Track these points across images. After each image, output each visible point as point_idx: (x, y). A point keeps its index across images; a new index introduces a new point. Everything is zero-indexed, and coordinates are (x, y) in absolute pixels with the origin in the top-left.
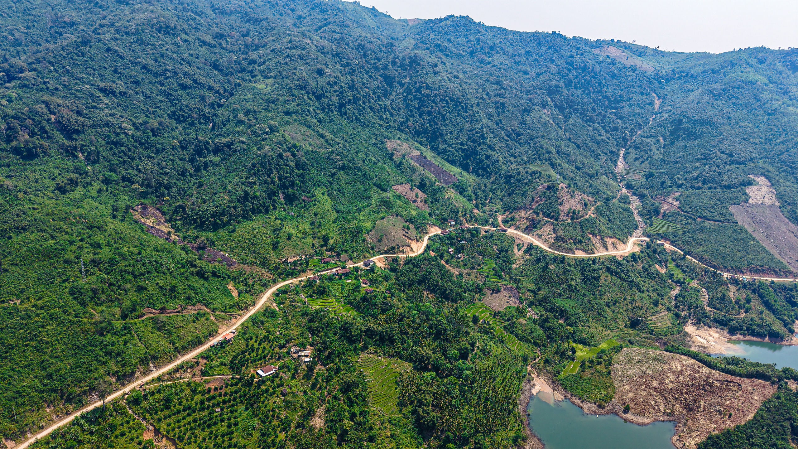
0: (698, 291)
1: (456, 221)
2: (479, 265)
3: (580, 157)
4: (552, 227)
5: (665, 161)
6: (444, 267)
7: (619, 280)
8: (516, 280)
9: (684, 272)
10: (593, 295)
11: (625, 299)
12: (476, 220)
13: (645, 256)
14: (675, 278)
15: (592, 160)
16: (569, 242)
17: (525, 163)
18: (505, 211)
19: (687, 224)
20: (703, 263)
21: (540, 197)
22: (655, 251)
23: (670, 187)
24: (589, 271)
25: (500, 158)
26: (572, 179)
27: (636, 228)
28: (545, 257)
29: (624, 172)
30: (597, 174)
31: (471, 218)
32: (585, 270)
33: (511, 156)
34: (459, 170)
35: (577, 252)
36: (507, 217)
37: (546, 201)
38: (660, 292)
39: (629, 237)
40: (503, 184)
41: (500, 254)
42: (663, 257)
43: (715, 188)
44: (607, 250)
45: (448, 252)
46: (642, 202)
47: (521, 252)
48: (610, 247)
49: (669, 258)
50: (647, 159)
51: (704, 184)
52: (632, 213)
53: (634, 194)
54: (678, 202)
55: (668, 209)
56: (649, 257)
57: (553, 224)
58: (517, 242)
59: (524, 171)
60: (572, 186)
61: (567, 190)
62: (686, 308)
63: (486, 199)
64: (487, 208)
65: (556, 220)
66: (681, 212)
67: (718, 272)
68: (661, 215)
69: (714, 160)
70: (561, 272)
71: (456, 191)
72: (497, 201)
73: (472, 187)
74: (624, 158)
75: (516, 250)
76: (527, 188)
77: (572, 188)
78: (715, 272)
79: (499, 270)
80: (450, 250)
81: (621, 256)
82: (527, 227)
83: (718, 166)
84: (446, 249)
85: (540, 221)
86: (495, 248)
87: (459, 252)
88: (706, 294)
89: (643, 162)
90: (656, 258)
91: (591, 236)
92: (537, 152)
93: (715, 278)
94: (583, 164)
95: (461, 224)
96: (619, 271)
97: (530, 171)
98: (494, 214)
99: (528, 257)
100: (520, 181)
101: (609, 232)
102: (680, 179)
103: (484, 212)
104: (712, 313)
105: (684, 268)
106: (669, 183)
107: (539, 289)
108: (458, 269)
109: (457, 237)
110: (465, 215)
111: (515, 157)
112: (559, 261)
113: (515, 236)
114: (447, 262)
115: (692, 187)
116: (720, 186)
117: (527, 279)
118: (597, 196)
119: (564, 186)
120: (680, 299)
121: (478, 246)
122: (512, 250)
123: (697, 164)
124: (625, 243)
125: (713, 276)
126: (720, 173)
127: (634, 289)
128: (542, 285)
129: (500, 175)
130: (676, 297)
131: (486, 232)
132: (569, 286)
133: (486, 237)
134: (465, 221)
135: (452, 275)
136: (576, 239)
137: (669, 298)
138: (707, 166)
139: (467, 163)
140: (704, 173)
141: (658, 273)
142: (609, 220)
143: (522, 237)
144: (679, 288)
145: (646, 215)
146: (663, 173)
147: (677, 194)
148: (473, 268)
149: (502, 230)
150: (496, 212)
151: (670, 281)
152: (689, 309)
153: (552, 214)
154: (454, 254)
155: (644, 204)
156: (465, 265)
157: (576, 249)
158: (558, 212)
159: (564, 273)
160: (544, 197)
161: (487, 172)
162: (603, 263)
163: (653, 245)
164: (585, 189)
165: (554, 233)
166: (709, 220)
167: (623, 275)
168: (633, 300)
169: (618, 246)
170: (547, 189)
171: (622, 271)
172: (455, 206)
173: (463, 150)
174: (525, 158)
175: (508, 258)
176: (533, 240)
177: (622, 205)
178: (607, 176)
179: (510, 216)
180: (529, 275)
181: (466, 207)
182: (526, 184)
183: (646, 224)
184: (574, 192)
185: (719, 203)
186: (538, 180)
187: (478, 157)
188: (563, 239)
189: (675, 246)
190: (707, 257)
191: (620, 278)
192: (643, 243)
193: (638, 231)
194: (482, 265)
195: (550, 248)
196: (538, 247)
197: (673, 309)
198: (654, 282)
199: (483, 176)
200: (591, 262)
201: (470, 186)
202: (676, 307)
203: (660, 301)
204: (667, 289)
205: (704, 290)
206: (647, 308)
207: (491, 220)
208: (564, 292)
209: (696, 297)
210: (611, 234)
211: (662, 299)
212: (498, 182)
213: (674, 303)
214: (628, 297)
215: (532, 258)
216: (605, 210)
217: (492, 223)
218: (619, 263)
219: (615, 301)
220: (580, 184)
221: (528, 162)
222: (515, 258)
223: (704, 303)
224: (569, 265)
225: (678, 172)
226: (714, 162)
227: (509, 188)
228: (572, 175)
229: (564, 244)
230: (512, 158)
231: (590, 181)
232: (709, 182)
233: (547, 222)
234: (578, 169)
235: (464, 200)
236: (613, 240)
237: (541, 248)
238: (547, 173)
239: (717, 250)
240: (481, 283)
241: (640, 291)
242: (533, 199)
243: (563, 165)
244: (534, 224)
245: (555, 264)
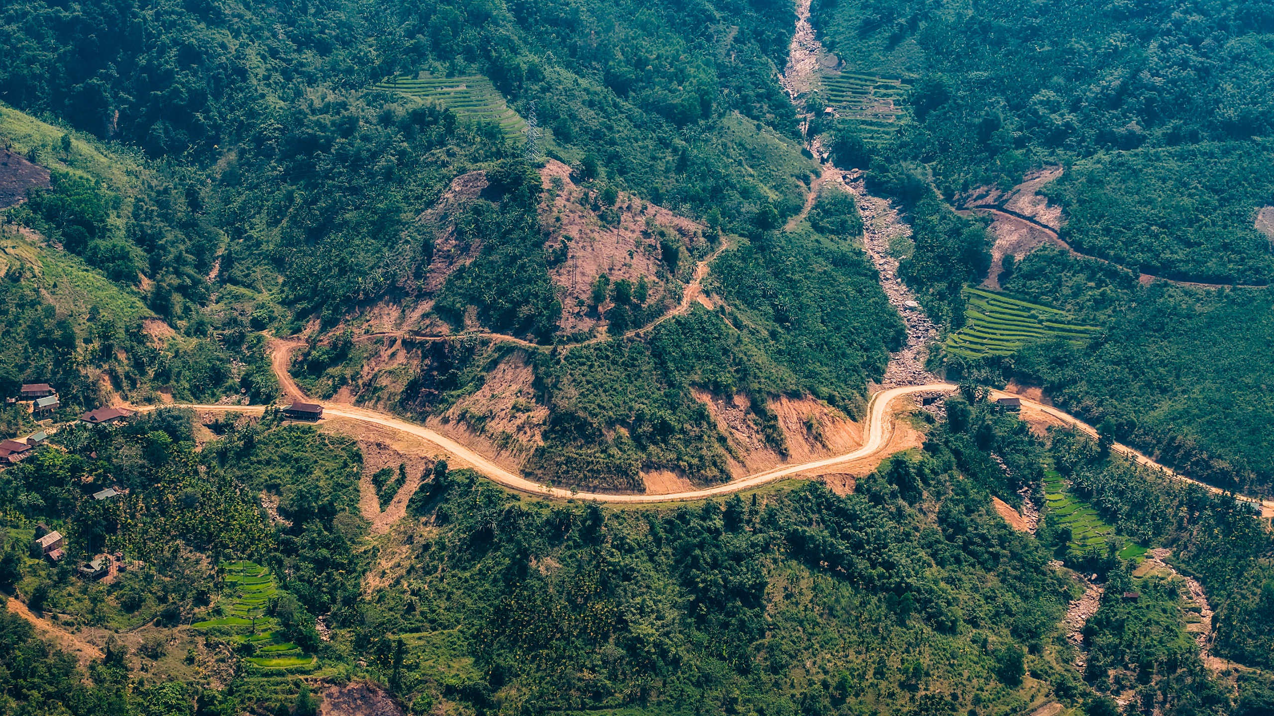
0: (1172, 593)
1: (61, 387)
2: (202, 599)
3: (620, 31)
4: (526, 375)
5: (985, 29)
6: (22, 630)
7: (846, 590)
8: (385, 646)
9: (1108, 515)
10: (744, 671)
11: (880, 673)
12: (164, 377)
13: (947, 468)
14: (1076, 552)
15: (678, 41)
16: (610, 436)
17: (375, 76)
18: (302, 315)
19: (1101, 302)
20: (1178, 468)
21: (459, 234)
22: (985, 439)
23: (1020, 143)
24: (715, 565)
25: (253, 59)
26: (597, 136)
27: (898, 342)
28: (510, 519)
29: (818, 88)
30: (706, 108)
31: (139, 366)
32: (695, 564)
33: (303, 42)
34: (54, 132)
35: (650, 479)
36: (313, 343)
37: (489, 250)
38: (1022, 619)
39: (872, 385)
40: (275, 182)
41: (296, 530)
42: (1021, 459)
43: (1194, 138)
44: (784, 455)
45: (35, 551)
46: (910, 221)
47: (398, 511)
48: (794, 442)
49: (1046, 462)
50: (913, 24)
51: (1148, 124)
52: (875, 275)
53: (875, 188)
54: (1057, 211)
55: (1017, 246)
56: (963, 467)
57: (530, 358)
58: (374, 463)
59: (372, 113)
60: (602, 171)
61: (577, 191)
62: (1132, 676)
63: (203, 266)
64: (215, 311)
65: (545, 338)
66: (1074, 255)
67: (1241, 499)
68: (995, 270)
69: (1176, 15)
70: (590, 585)
71: (48, 236)
72: (258, 272)
73: (127, 209)
74: (816, 23)
75: (369, 504)
76: (396, 194)
77: (601, 181)
78: (1227, 503)
79: (299, 614)
80: (46, 541)
81: (845, 477)
82: (413, 388)
83: (1195, 43)
84: (25, 535)
85: (469, 352)
86: (270, 504)
87: (96, 547)
88: (1201, 601)
89: (895, 41)
90: (995, 471)
91: (706, 398)
92: (424, 18)
93: (1228, 529)
94: (640, 64)
95: (90, 403)
96: (842, 546)
97: (400, 111)
98: (251, 336)
99: (430, 532)
100: (356, 163)
101: (784, 372)
102: (1054, 107)
103: (199, 330)
104: (1230, 682)
105: (1110, 499)
106: (1011, 127)
107: (498, 678)
108: (98, 633)
109: (76, 469)
110: (106, 353)
111: (323, 49)
112: (574, 533)
113: (360, 436)
114: (37, 604)
115: (1106, 140)
116: (1211, 126)
117: (437, 636)
118: (715, 210)
119: (563, 171)
120: (1105, 639)
121: (188, 503)
122: (353, 503)
123: (1116, 39)
124: (855, 414)
125: (1221, 519)
126: (1204, 72)
127: (916, 622)
128: (509, 660)
129: (259, 140)
130: (1088, 632)
131: (217, 428)
132: (633, 646)
133: (222, 455)
134: (107, 385)
135: (67, 664)
136: (640, 418)
137: (1061, 640)
138: (1153, 45)
139: (92, 93)
140: (1145, 75)
141: (1006, 535)
142: (780, 317)
143: (394, 435)
144: (1096, 591)
145: (932, 279)
146: (983, 84)
147: (1049, 176)
148: (170, 618)
149: (299, 413)
150: (258, 325)
151: (1057, 565)
152: (1144, 678)
153: (524, 311)
154: (71, 558)
155: (920, 229)
156: (131, 606)
157: (648, 467)
158: (548, 301)
159: (606, 589)
160: (480, 232)
161: (196, 131)
162: (771, 520)
163: (973, 411)
164: (660, 183)
165: (540, 400)
166: (1183, 277)
167: (862, 564)
168: (918, 672)
169: (828, 431)
170: (486, 194)
171: (857, 546)
172: (50, 312)
173: (64, 29)
174: (370, 50)
175: (337, 545)
176: (450, 445)
177: (828, 243)
178: (748, 113)
179: (326, 341)
180: (445, 616)
181: (105, 315)
182: (388, 175)
183: (937, 319)
184: (610, 198)
185: (1214, 200)
186: (440, 153)
187: (142, 60)
188: (582, 427)
189: (1064, 406)
190: (1190, 442)
191: (850, 578)
192: (932, 410)
193: (908, 354)
194: (215, 599)
195: (527, 475)
196: (472, 477)
197: (1081, 686)
198: (992, 580)
199: (175, 149)
200: (719, 523)
201: (116, 204)
202: (1094, 674)
203: (1028, 661)
204: (1047, 603)
205: (1194, 586)
206: (977, 700)
207: (237, 369)
208: (613, 677)
209: (1164, 619)
210: (792, 380)
211: (1034, 649)
212: (251, 177)
213: (1080, 660)
214: (894, 662)
215: (452, 535)
216: (756, 270)
217: (246, 382)
218: (841, 512)
219: (842, 686)
220: (635, 155)
221: (386, 69)
222: (370, 541)
223: (1200, 642)
224: (622, 546)
225: (1044, 80)
226: (1178, 24)
227: (309, 203)
228: (591, 118)
229: (591, 451)
230: (309, 55)
231: (679, 142)
232: (1168, 112)
233: (505, 351)
234: (620, 86)
235: (95, 277)
236: (808, 408)
237: (489, 482)
238: (480, 117)
239: (1228, 405)
240: (216, 687)
241: (941, 628)
242: (428, 249)
243: (548, 71)
244: (444, 368)
245: (560, 551)
